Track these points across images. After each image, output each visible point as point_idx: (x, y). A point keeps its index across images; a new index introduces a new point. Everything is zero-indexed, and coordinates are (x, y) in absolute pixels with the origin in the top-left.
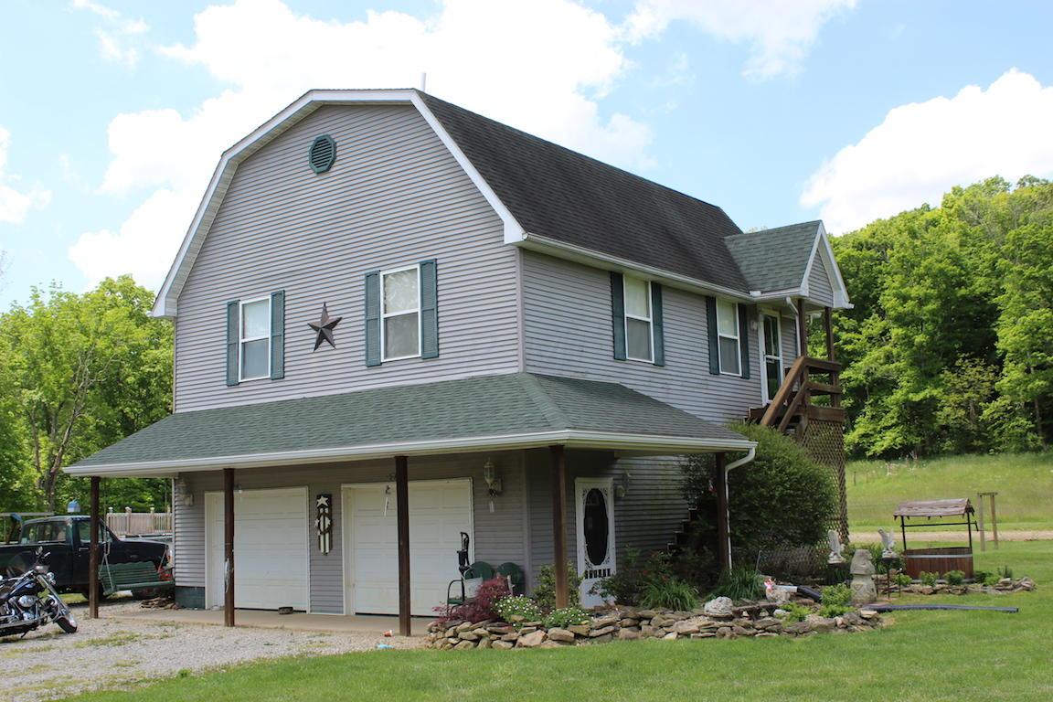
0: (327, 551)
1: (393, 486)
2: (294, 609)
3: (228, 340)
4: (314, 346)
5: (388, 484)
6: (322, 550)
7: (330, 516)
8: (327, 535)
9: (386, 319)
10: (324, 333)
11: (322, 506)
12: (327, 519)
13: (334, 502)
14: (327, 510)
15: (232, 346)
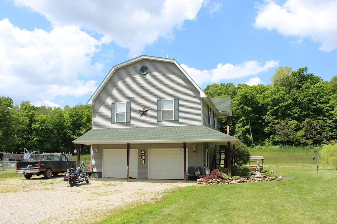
0: (144, 164)
1: (183, 149)
2: (133, 178)
3: (112, 112)
4: (140, 115)
5: (181, 149)
6: (142, 164)
7: (145, 156)
8: (144, 160)
9: (163, 111)
10: (144, 113)
11: (143, 153)
12: (144, 156)
13: (146, 153)
14: (144, 154)
15: (113, 113)
